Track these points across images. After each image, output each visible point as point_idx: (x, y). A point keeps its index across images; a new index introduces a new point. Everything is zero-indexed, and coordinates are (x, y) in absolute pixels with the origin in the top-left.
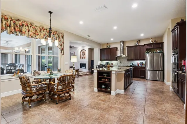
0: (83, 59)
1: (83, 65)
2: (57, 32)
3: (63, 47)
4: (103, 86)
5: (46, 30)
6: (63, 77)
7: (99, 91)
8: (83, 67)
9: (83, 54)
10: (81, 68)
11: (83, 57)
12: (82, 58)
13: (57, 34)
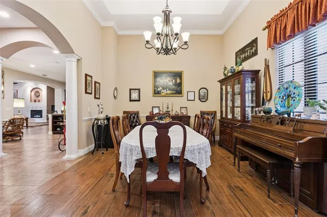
0: (37, 103)
1: (36, 113)
4: (58, 129)
6: (13, 119)
7: (54, 133)
8: (37, 116)
9: (35, 95)
10: (32, 116)
11: (37, 99)
12: (35, 101)
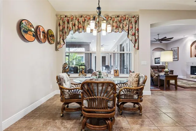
2: (127, 16)
3: (137, 37)
5: (110, 19)
10: (192, 73)
13: (126, 18)
